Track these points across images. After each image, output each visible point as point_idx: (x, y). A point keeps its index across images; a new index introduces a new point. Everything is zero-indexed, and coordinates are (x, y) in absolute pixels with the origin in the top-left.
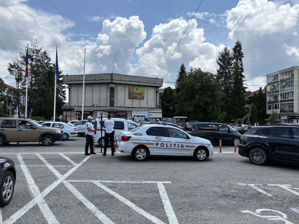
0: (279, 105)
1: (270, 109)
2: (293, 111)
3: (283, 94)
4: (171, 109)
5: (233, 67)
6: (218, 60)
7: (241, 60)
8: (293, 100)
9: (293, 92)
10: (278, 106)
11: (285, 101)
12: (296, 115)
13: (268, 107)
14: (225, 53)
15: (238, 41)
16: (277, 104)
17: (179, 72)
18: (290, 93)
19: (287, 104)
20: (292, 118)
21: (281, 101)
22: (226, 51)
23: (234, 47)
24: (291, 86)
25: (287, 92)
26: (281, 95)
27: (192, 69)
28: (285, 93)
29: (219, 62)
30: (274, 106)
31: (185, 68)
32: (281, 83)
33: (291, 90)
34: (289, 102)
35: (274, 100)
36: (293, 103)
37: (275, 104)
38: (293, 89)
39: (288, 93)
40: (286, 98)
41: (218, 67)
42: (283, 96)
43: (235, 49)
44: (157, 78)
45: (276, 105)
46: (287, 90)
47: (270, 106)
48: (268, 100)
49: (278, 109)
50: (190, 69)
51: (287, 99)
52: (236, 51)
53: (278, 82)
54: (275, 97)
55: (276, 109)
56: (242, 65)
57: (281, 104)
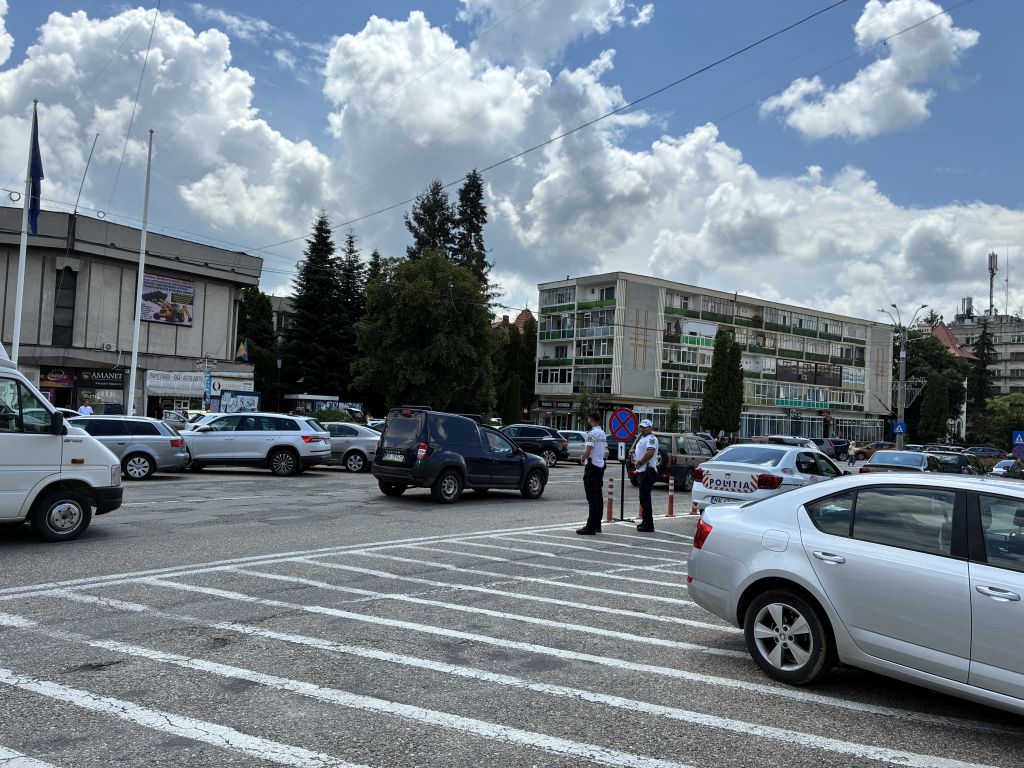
0: (572, 372)
1: (545, 381)
2: (608, 390)
3: (585, 342)
4: (279, 366)
5: (456, 247)
6: (411, 217)
7: (477, 230)
8: (609, 361)
9: (611, 341)
10: (570, 375)
11: (588, 362)
12: (613, 402)
13: (539, 375)
14: (435, 201)
15: (474, 171)
16: (567, 368)
17: (309, 242)
18: (604, 341)
19: (593, 370)
20: (603, 410)
21: (578, 362)
22: (437, 193)
23: (462, 187)
24: (608, 324)
25: (594, 337)
26: (579, 344)
27: (351, 238)
28: (591, 341)
29: (414, 224)
30: (557, 375)
31: (329, 232)
32: (580, 311)
33: (605, 333)
34: (600, 366)
35: (557, 356)
36: (611, 369)
37: (560, 368)
38: (612, 333)
39: (598, 341)
40: (590, 354)
41: (412, 242)
42: (584, 347)
43: (464, 194)
44: (243, 254)
45: (563, 372)
46: (596, 331)
47: (546, 372)
48: (540, 354)
49: (569, 381)
50: (346, 238)
51: (594, 357)
52: (468, 199)
53: (571, 307)
54: (557, 348)
55: (563, 381)
56: (481, 247)
57: (577, 370)
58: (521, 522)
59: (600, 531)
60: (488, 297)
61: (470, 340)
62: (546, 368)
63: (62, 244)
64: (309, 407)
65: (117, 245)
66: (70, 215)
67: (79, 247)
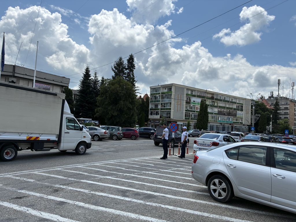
0: (160, 112)
1: (152, 114)
2: (170, 117)
3: (163, 103)
4: (74, 110)
5: (126, 76)
6: (113, 67)
7: (132, 71)
8: (170, 109)
9: (171, 103)
10: (159, 113)
11: (164, 109)
12: (171, 121)
13: (150, 113)
14: (120, 62)
15: (132, 54)
16: (158, 111)
17: (84, 74)
18: (169, 103)
19: (166, 111)
20: (169, 123)
21: (161, 109)
22: (121, 60)
23: (128, 59)
24: (170, 98)
25: (166, 102)
26: (161, 104)
27: (96, 73)
28: (165, 103)
29: (114, 69)
30: (155, 113)
31: (89, 71)
32: (162, 95)
33: (169, 101)
34: (167, 110)
35: (155, 107)
36: (170, 112)
37: (156, 111)
38: (171, 101)
39: (167, 103)
40: (165, 107)
41: (113, 74)
42: (163, 105)
43: (129, 61)
44: (64, 77)
45: (157, 112)
46: (166, 100)
47: (152, 112)
48: (150, 107)
49: (159, 115)
50: (94, 73)
51: (166, 108)
52: (130, 62)
53: (159, 93)
54: (155, 105)
55: (157, 115)
56: (133, 76)
57: (161, 111)
58: (144, 156)
59: (167, 158)
60: (135, 90)
61: (130, 103)
62: (152, 111)
63: (11, 74)
64: (83, 122)
65: (27, 74)
66: (14, 66)
67: (16, 75)
